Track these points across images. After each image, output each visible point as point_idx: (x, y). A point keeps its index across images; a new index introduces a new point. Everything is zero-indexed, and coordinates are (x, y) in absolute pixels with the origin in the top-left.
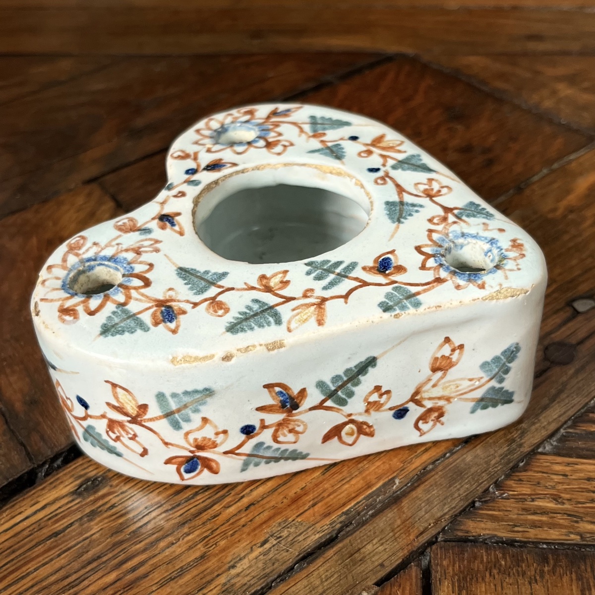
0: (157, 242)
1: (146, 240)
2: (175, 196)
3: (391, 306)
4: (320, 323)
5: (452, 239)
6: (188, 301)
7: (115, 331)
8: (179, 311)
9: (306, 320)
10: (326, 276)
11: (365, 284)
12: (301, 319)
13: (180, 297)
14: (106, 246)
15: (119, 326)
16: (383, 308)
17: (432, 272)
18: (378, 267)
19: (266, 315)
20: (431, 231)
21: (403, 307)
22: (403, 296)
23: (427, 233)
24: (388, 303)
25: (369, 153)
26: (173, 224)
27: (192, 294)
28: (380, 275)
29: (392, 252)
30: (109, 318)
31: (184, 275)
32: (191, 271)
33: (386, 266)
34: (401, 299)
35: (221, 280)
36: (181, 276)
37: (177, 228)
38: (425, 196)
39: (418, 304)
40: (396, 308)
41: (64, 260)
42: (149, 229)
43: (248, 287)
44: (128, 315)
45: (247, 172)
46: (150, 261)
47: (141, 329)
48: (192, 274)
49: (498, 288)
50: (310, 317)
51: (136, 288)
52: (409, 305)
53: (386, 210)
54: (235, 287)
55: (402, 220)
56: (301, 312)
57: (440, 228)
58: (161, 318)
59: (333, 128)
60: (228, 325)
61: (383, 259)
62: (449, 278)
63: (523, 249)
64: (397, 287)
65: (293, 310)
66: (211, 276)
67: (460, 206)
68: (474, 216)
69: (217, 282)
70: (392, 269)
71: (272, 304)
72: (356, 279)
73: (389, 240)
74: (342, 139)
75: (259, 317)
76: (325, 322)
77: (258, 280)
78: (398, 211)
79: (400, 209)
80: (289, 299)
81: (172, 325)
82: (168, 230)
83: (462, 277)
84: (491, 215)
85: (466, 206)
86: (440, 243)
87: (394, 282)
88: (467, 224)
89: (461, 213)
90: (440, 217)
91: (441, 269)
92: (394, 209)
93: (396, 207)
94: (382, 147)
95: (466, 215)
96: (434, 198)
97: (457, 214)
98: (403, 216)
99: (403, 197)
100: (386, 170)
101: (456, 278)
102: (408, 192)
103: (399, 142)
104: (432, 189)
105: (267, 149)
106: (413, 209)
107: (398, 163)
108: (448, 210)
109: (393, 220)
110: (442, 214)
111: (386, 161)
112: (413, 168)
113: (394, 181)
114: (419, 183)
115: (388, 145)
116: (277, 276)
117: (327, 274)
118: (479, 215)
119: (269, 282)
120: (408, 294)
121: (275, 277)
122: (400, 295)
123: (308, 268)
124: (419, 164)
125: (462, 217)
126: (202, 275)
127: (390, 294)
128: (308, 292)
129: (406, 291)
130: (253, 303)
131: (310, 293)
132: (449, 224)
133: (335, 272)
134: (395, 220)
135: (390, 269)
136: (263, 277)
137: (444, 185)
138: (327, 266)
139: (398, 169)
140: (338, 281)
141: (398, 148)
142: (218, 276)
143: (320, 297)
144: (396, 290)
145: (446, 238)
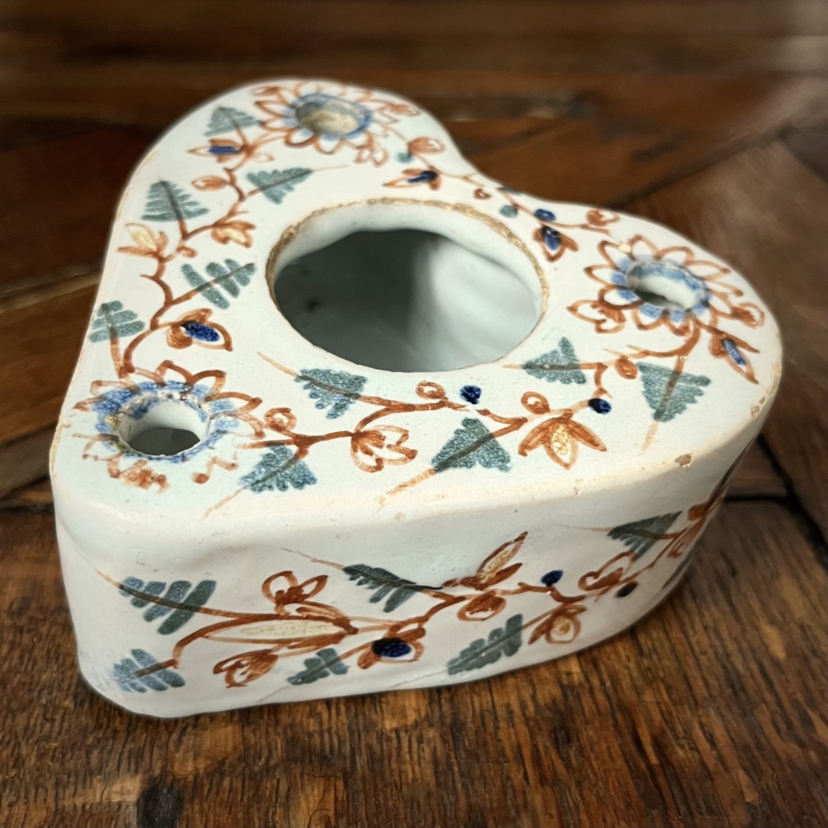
0: (378, 164)
3: (108, 313)
5: (219, 417)
6: (239, 166)
8: (225, 158)
9: (136, 239)
10: (213, 274)
11: (169, 302)
12: (140, 235)
13: (250, 163)
15: (226, 118)
17: (153, 369)
18: (200, 323)
19: (167, 212)
20: (255, 402)
23: (254, 397)
24: (115, 311)
25: (539, 409)
26: (414, 181)
27: (253, 172)
28: (181, 320)
29: (228, 346)
30: (242, 114)
33: (197, 332)
34: (114, 324)
35: (267, 196)
36: (294, 171)
37: (404, 183)
38: (362, 431)
39: (96, 339)
40: (101, 317)
42: (409, 160)
43: (237, 212)
44: (240, 125)
45: (539, 274)
46: (337, 153)
47: (211, 131)
48: (293, 178)
50: (140, 243)
51: (288, 136)
54: (244, 203)
55: (306, 383)
56: (153, 237)
57: (259, 413)
58: (220, 146)
60: (172, 184)
61: (216, 334)
62: (123, 380)
64: (142, 326)
65: (162, 233)
66: (280, 191)
67: (306, 460)
68: (262, 464)
69: (265, 193)
70: (187, 336)
71: (188, 221)
72: (187, 297)
73: (259, 354)
77: (244, 222)
78: (332, 385)
79: (338, 389)
80: (186, 236)
81: (204, 151)
82: (403, 176)
83: (117, 394)
84: (257, 489)
85: (303, 467)
86: (218, 401)
87: (154, 326)
88: (245, 445)
89: (285, 452)
90: (286, 425)
91: (153, 381)
92: (341, 382)
93: (345, 386)
94: (553, 428)
95: (274, 457)
96: (349, 439)
97: (282, 447)
98: (315, 386)
99: (372, 403)
100: (468, 410)
101: (119, 387)
102: (384, 415)
103: (566, 459)
104: (381, 447)
105: (595, 301)
106: (330, 404)
107: (486, 432)
108: (304, 442)
109: (310, 372)
110: (296, 431)
111: (500, 420)
112: (462, 446)
113: (424, 407)
114: (405, 435)
115: (557, 440)
116: (243, 237)
117: (216, 275)
118: (267, 472)
119: (235, 229)
120: (120, 333)
121: (242, 235)
122: (124, 325)
123: (242, 264)
124: (470, 457)
125: (273, 449)
126: (287, 185)
127: (132, 317)
128: (189, 252)
129: (128, 332)
130: (199, 209)
131: (186, 254)
132: (262, 427)
133: (216, 283)
134: (308, 375)
135: (189, 333)
136: (250, 227)
137: (387, 466)
138: (235, 280)
139: (465, 425)
140: (195, 280)
141: (541, 450)
142: (276, 195)
143: (170, 258)
144: (136, 324)
145: (225, 412)
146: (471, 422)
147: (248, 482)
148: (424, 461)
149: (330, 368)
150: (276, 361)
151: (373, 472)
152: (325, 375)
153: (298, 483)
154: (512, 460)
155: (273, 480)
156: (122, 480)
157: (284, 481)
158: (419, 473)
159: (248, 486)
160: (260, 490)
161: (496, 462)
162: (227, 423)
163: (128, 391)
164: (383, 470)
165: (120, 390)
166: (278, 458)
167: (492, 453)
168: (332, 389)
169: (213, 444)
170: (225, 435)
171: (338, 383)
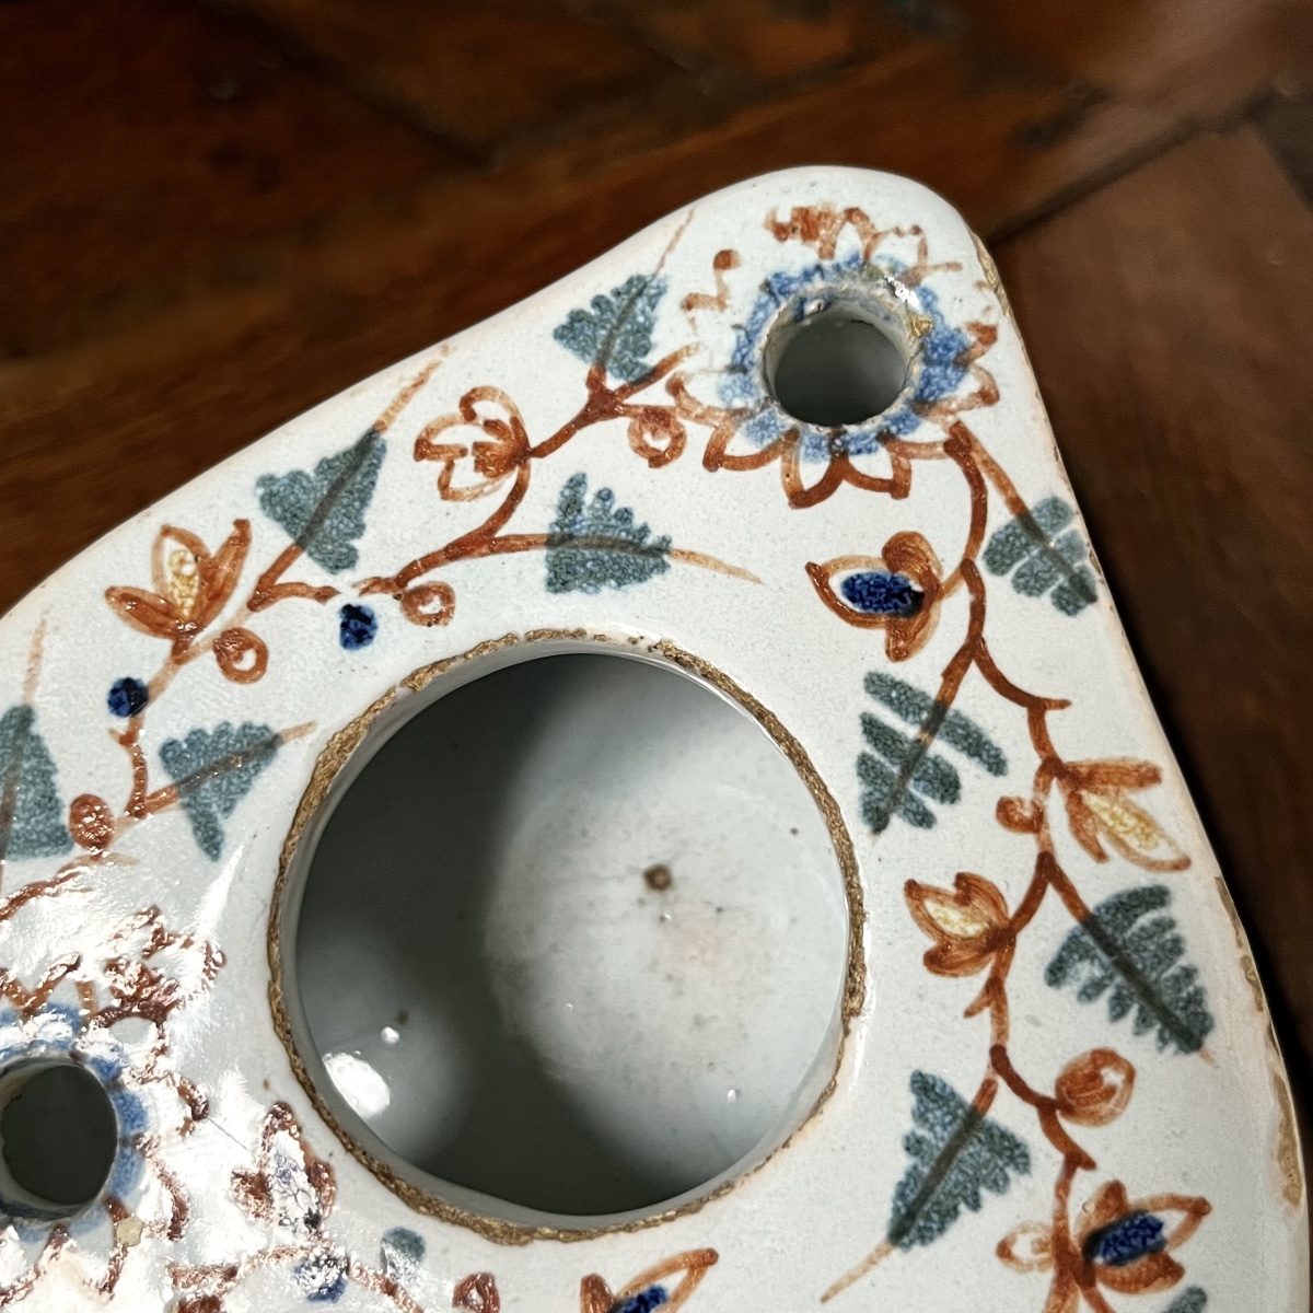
3: (1070, 580)
4: (1147, 777)
5: (758, 401)
6: (1063, 1188)
8: (1107, 1207)
9: (1141, 816)
10: (937, 765)
11: (974, 650)
12: (1138, 831)
13: (1044, 1215)
16: (1082, 603)
17: (916, 464)
18: (891, 615)
19: (1128, 934)
20: (715, 459)
21: (1072, 549)
22: (1027, 545)
23: (722, 470)
24: (1061, 588)
26: (650, 1300)
27: (1023, 1178)
28: (933, 612)
29: (818, 574)
31: (928, 1218)
32: (911, 1197)
33: (889, 590)
34: (1045, 552)
35: (953, 1093)
36: (935, 1226)
37: (671, 1282)
38: (517, 468)
39: (1055, 508)
40: (1077, 565)
43: (988, 1004)
48: (926, 1193)
49: (989, 294)
50: (1127, 806)
52: (1064, 532)
53: (598, 590)
54: (987, 1044)
55: (649, 541)
56: (1110, 833)
57: (698, 437)
58: (1144, 1259)
59: (45, 771)
60: (1172, 1047)
61: (853, 600)
62: (951, 419)
63: (819, 208)
64: (991, 562)
66: (932, 1129)
67: (582, 368)
68: (646, 330)
69: (961, 1105)
70: (902, 573)
71: (1071, 923)
72: (952, 677)
73: (757, 581)
74: (127, 740)
75: (1135, 957)
76: (1145, 763)
77: (955, 976)
78: (601, 553)
79: (587, 546)
80: (1048, 870)
81: (1172, 1220)
83: (943, 384)
84: (636, 282)
85: (582, 351)
86: (775, 436)
87: (967, 569)
88: (689, 355)
89: (623, 370)
90: (643, 428)
91: (903, 437)
92: (589, 565)
93: (579, 558)
94: (201, 603)
95: (635, 355)
96: (534, 443)
97: (631, 379)
98: (630, 538)
99: (522, 537)
100: (354, 586)
101: (949, 400)
102: (492, 519)
103: (171, 544)
104: (477, 446)
106: (591, 507)
107: (313, 549)
108: (601, 406)
109: (652, 570)
110: (623, 423)
111: (298, 590)
112: (345, 501)
113: (430, 562)
114: (444, 487)
115: (191, 578)
116: (934, 916)
117: (930, 764)
118: (634, 317)
119: (964, 939)
120: (1018, 531)
121: (940, 923)
122: (1025, 553)
123: (896, 821)
124: (326, 483)
125: (644, 367)
126: (926, 1158)
127: (1021, 581)
128: (1017, 818)
129: (1007, 538)
130: (1068, 979)
131: (1019, 810)
132: (679, 405)
133: (919, 741)
134: (652, 561)
135: (901, 581)
136: (937, 961)
137: (455, 409)
138: (888, 764)
139: (353, 550)
140: (960, 731)
141: (213, 546)
142: (931, 1106)
143: (1041, 780)
144: (1003, 564)
145: (752, 415)
146: (343, 560)
147: (652, 288)
148: (399, 440)
149: (619, 594)
150: (721, 577)
151: (474, 391)
152: (623, 570)
153: (580, 321)
154: (256, 503)
155: (619, 307)
156: (839, 210)
157: (602, 313)
158: (399, 417)
159: (651, 281)
160: (630, 282)
161: (282, 489)
162: (738, 391)
163: (932, 399)
164: (457, 401)
165: (945, 395)
166: (630, 354)
167: (292, 505)
168: (601, 543)
169: (738, 338)
170: (727, 361)
171: (593, 560)
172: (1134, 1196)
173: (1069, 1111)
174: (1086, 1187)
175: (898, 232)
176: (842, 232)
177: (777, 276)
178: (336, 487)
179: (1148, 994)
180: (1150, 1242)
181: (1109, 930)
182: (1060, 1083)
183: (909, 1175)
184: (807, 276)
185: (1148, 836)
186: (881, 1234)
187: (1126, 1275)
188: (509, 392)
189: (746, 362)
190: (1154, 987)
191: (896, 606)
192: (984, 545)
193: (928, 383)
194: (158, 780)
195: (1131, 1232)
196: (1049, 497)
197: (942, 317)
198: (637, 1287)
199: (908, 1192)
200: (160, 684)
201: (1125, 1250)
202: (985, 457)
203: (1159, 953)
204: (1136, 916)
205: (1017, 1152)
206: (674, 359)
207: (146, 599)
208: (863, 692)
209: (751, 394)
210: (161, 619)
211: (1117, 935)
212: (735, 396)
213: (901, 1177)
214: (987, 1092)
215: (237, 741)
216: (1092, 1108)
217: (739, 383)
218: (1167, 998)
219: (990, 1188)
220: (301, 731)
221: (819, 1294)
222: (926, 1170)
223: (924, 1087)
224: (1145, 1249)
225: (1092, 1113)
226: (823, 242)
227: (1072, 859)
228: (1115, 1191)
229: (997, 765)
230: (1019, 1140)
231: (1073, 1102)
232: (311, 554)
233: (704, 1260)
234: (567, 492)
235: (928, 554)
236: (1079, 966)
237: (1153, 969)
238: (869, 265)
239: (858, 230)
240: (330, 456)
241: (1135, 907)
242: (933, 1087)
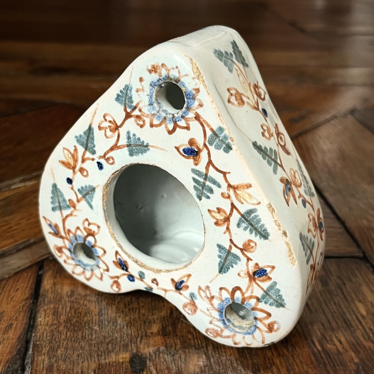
0: (200, 288)
1: (200, 295)
2: (157, 284)
3: (226, 146)
4: (249, 186)
5: (157, 111)
6: (247, 264)
7: (280, 300)
8: (256, 267)
9: (249, 195)
10: (208, 187)
11: (210, 162)
12: (249, 197)
13: (245, 268)
14: (211, 316)
15: (275, 298)
16: (229, 150)
17: (190, 123)
18: (193, 156)
19: (250, 218)
20: (152, 125)
21: (226, 138)
22: (216, 139)
23: (154, 128)
24: (224, 147)
25: (82, 170)
26: (182, 282)
27: (240, 262)
28: (200, 154)
29: (177, 149)
30: (271, 305)
31: (225, 269)
32: (221, 266)
33: (191, 151)
34: (219, 140)
35: (224, 247)
36: (226, 270)
37: (185, 279)
38: (117, 131)
39: (220, 129)
40: (227, 142)
41: (228, 337)
42: (191, 295)
43: (227, 231)
44: (266, 295)
45: (119, 244)
46: (218, 290)
47: (275, 286)
48: (223, 265)
49: (196, 80)
50: (246, 193)
51: (243, 294)
52: (223, 135)
53: (138, 155)
54: (229, 239)
55: (145, 144)
56: (243, 198)
57: (148, 121)
58: (264, 276)
59: (62, 195)
60: (262, 239)
61: (185, 153)
62: (194, 112)
63: (156, 65)
64: (209, 143)
65: (242, 203)
66: (222, 254)
67: (122, 108)
68: (131, 98)
69: (227, 250)
70: (193, 147)
71: (239, 216)
72: (207, 168)
73: (166, 151)
74: (72, 189)
75: (252, 222)
76: (248, 183)
77: (220, 226)
78: (137, 147)
79: (134, 146)
80: (233, 206)
81: (268, 270)
82: (188, 284)
83: (191, 103)
85: (121, 104)
86: (162, 119)
87: (205, 145)
88: (140, 103)
89: (130, 107)
90: (137, 120)
91: (186, 117)
92: (135, 150)
93: (133, 149)
94: (74, 163)
95: (131, 104)
96: (119, 125)
97: (132, 109)
98: (141, 144)
99: (122, 145)
100: (97, 158)
101: (193, 107)
102: (116, 142)
103: (65, 151)
104: (109, 126)
105: (96, 235)
106: (133, 138)
107: (88, 150)
108: (128, 116)
109: (147, 150)
110: (133, 119)
111: (88, 159)
112: (90, 140)
113: (108, 152)
114: (106, 136)
115: (71, 158)
116: (214, 216)
117: (207, 187)
118: (128, 95)
119: (221, 220)
120: (213, 136)
121: (215, 217)
122: (215, 141)
123: (203, 198)
124: (86, 137)
125: (133, 106)
126: (222, 259)
127: (216, 147)
128: (225, 196)
129: (211, 138)
130: (241, 227)
131: (225, 195)
132: (142, 114)
133: (204, 182)
134: (146, 148)
135: (193, 149)
136: (217, 224)
137: (103, 119)
138: (199, 187)
139: (94, 150)
140: (211, 180)
141: (72, 151)
142: (222, 250)
143: (228, 189)
144: (212, 143)
145: (156, 115)
146: (94, 153)
148: (95, 127)
149: (142, 156)
150: (160, 150)
151: (105, 114)
152: (142, 151)
153: (119, 96)
154: (76, 142)
155: (125, 93)
156: (160, 64)
157: (122, 94)
158: (94, 121)
159: (129, 86)
160: (125, 86)
161: (79, 139)
162: (152, 110)
163: (190, 107)
164: (102, 117)
165: (192, 106)
166: (129, 103)
167: (82, 142)
168: (136, 146)
169: (149, 98)
170: (148, 103)
171: (136, 149)
172: (261, 265)
173: (245, 250)
174: (251, 264)
175: (173, 68)
176: (162, 70)
177: (152, 82)
178: (88, 137)
179: (256, 229)
180: (265, 273)
181: (246, 217)
182: (243, 246)
183: (220, 262)
184: (158, 81)
185: (251, 198)
186: (217, 272)
187: (261, 279)
188: (111, 114)
189: (152, 103)
190: (257, 228)
191: (194, 154)
192: (207, 140)
193: (188, 104)
194: (80, 196)
195: (261, 272)
196: (218, 127)
197: (187, 88)
198: (180, 280)
199: (220, 264)
200: (73, 178)
201: (260, 275)
202: (203, 120)
203: (257, 221)
204: (251, 214)
205: (238, 258)
206: (138, 104)
207: (66, 162)
208: (191, 172)
209: (155, 110)
210: (69, 166)
211: (248, 218)
212: (152, 111)
213: (219, 262)
214: (230, 247)
215: (89, 188)
216: (250, 250)
217: (152, 108)
218: (260, 230)
219: (234, 264)
220: (98, 186)
221: (209, 281)
222: (223, 261)
223: (219, 246)
224: (264, 275)
225: (250, 251)
226: (159, 73)
227: (237, 204)
228: (257, 264)
229: (219, 186)
230: (238, 255)
231: (246, 249)
232: (88, 152)
233: (189, 276)
234: (127, 135)
235: (197, 143)
236: (242, 224)
237: (256, 225)
238: (170, 77)
239: (165, 69)
240: (85, 131)
241: (251, 213)
242: (221, 246)
